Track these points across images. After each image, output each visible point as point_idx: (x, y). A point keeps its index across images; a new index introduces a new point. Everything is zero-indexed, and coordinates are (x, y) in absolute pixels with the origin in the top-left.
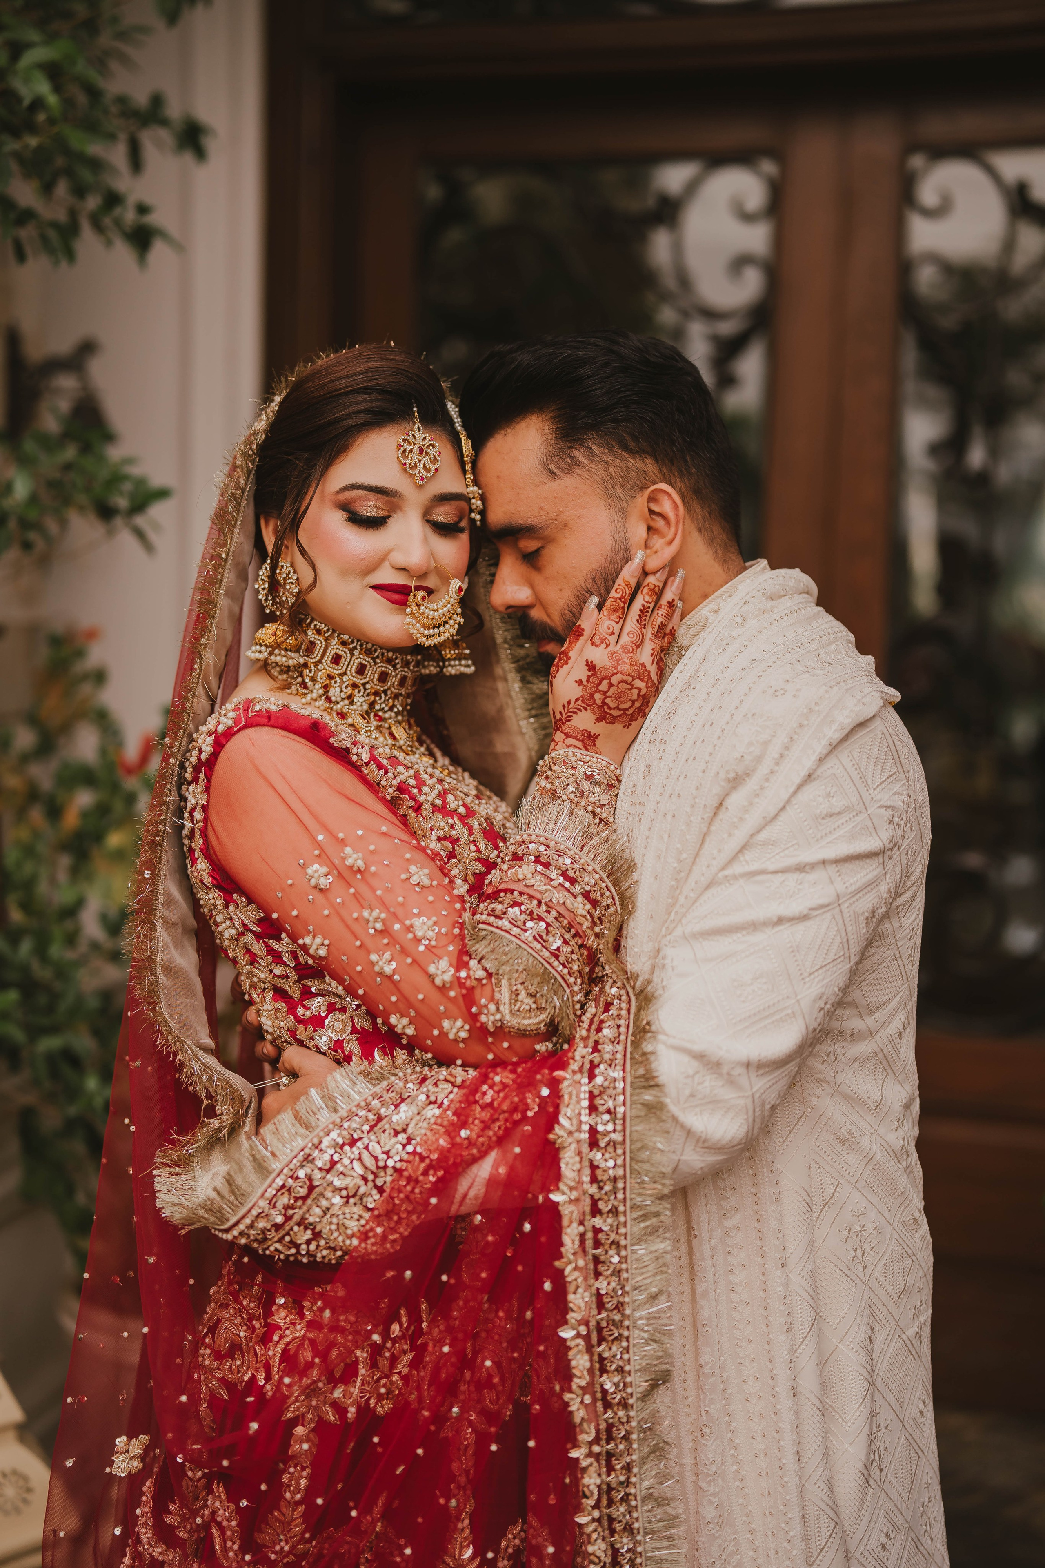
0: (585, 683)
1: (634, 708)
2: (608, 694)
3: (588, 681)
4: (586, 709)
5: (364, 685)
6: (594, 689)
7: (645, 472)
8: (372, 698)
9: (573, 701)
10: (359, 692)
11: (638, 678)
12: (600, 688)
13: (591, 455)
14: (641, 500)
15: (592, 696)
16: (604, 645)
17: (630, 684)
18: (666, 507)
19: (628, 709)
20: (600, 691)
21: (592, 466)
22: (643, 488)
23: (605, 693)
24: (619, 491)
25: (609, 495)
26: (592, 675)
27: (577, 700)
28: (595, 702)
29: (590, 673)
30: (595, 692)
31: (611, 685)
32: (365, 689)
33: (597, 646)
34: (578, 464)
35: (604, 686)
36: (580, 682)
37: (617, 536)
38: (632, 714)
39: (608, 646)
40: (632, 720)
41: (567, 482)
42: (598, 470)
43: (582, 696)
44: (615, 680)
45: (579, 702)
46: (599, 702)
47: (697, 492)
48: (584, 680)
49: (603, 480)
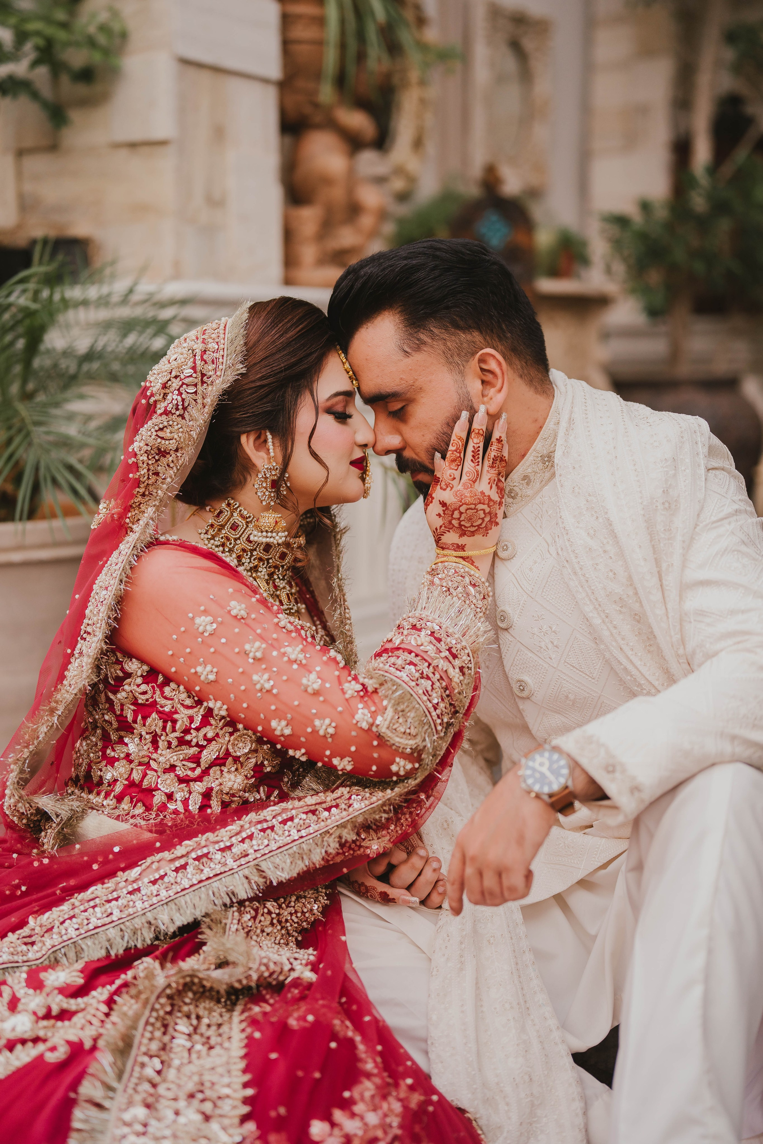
0: (443, 515)
1: (485, 522)
2: (461, 519)
3: (444, 514)
4: (449, 531)
5: (268, 560)
6: (450, 518)
7: (474, 342)
8: (273, 570)
9: (438, 528)
10: (263, 564)
11: (480, 503)
12: (454, 516)
13: (433, 336)
14: (474, 362)
15: (450, 522)
16: (449, 488)
17: (475, 509)
18: (493, 365)
19: (481, 525)
20: (455, 519)
21: (434, 343)
22: (473, 354)
23: (459, 519)
24: (456, 359)
25: (449, 362)
26: (446, 509)
27: (441, 527)
28: (454, 526)
29: (444, 509)
30: (452, 520)
31: (461, 513)
32: (268, 563)
33: (445, 490)
34: (424, 343)
35: (456, 514)
36: (439, 515)
37: (460, 391)
38: (485, 527)
39: (452, 488)
40: (487, 530)
41: (418, 357)
42: (439, 346)
43: (444, 524)
44: (463, 509)
45: (443, 528)
46: (457, 525)
47: (514, 350)
48: (442, 513)
49: (444, 353)
